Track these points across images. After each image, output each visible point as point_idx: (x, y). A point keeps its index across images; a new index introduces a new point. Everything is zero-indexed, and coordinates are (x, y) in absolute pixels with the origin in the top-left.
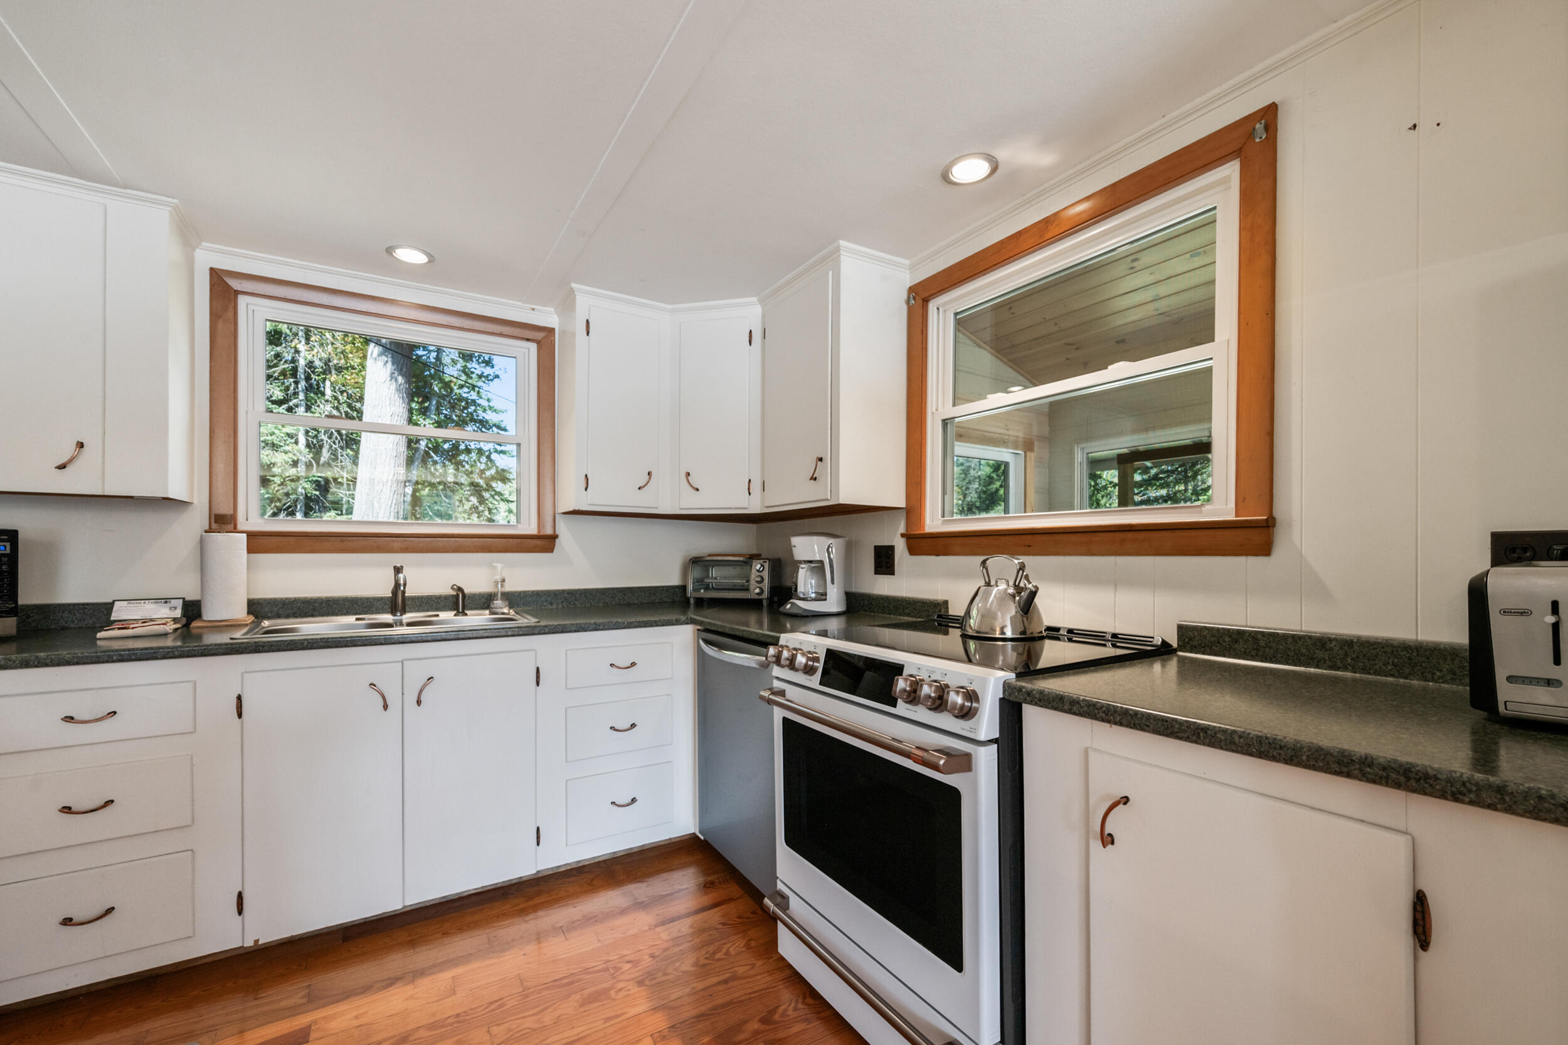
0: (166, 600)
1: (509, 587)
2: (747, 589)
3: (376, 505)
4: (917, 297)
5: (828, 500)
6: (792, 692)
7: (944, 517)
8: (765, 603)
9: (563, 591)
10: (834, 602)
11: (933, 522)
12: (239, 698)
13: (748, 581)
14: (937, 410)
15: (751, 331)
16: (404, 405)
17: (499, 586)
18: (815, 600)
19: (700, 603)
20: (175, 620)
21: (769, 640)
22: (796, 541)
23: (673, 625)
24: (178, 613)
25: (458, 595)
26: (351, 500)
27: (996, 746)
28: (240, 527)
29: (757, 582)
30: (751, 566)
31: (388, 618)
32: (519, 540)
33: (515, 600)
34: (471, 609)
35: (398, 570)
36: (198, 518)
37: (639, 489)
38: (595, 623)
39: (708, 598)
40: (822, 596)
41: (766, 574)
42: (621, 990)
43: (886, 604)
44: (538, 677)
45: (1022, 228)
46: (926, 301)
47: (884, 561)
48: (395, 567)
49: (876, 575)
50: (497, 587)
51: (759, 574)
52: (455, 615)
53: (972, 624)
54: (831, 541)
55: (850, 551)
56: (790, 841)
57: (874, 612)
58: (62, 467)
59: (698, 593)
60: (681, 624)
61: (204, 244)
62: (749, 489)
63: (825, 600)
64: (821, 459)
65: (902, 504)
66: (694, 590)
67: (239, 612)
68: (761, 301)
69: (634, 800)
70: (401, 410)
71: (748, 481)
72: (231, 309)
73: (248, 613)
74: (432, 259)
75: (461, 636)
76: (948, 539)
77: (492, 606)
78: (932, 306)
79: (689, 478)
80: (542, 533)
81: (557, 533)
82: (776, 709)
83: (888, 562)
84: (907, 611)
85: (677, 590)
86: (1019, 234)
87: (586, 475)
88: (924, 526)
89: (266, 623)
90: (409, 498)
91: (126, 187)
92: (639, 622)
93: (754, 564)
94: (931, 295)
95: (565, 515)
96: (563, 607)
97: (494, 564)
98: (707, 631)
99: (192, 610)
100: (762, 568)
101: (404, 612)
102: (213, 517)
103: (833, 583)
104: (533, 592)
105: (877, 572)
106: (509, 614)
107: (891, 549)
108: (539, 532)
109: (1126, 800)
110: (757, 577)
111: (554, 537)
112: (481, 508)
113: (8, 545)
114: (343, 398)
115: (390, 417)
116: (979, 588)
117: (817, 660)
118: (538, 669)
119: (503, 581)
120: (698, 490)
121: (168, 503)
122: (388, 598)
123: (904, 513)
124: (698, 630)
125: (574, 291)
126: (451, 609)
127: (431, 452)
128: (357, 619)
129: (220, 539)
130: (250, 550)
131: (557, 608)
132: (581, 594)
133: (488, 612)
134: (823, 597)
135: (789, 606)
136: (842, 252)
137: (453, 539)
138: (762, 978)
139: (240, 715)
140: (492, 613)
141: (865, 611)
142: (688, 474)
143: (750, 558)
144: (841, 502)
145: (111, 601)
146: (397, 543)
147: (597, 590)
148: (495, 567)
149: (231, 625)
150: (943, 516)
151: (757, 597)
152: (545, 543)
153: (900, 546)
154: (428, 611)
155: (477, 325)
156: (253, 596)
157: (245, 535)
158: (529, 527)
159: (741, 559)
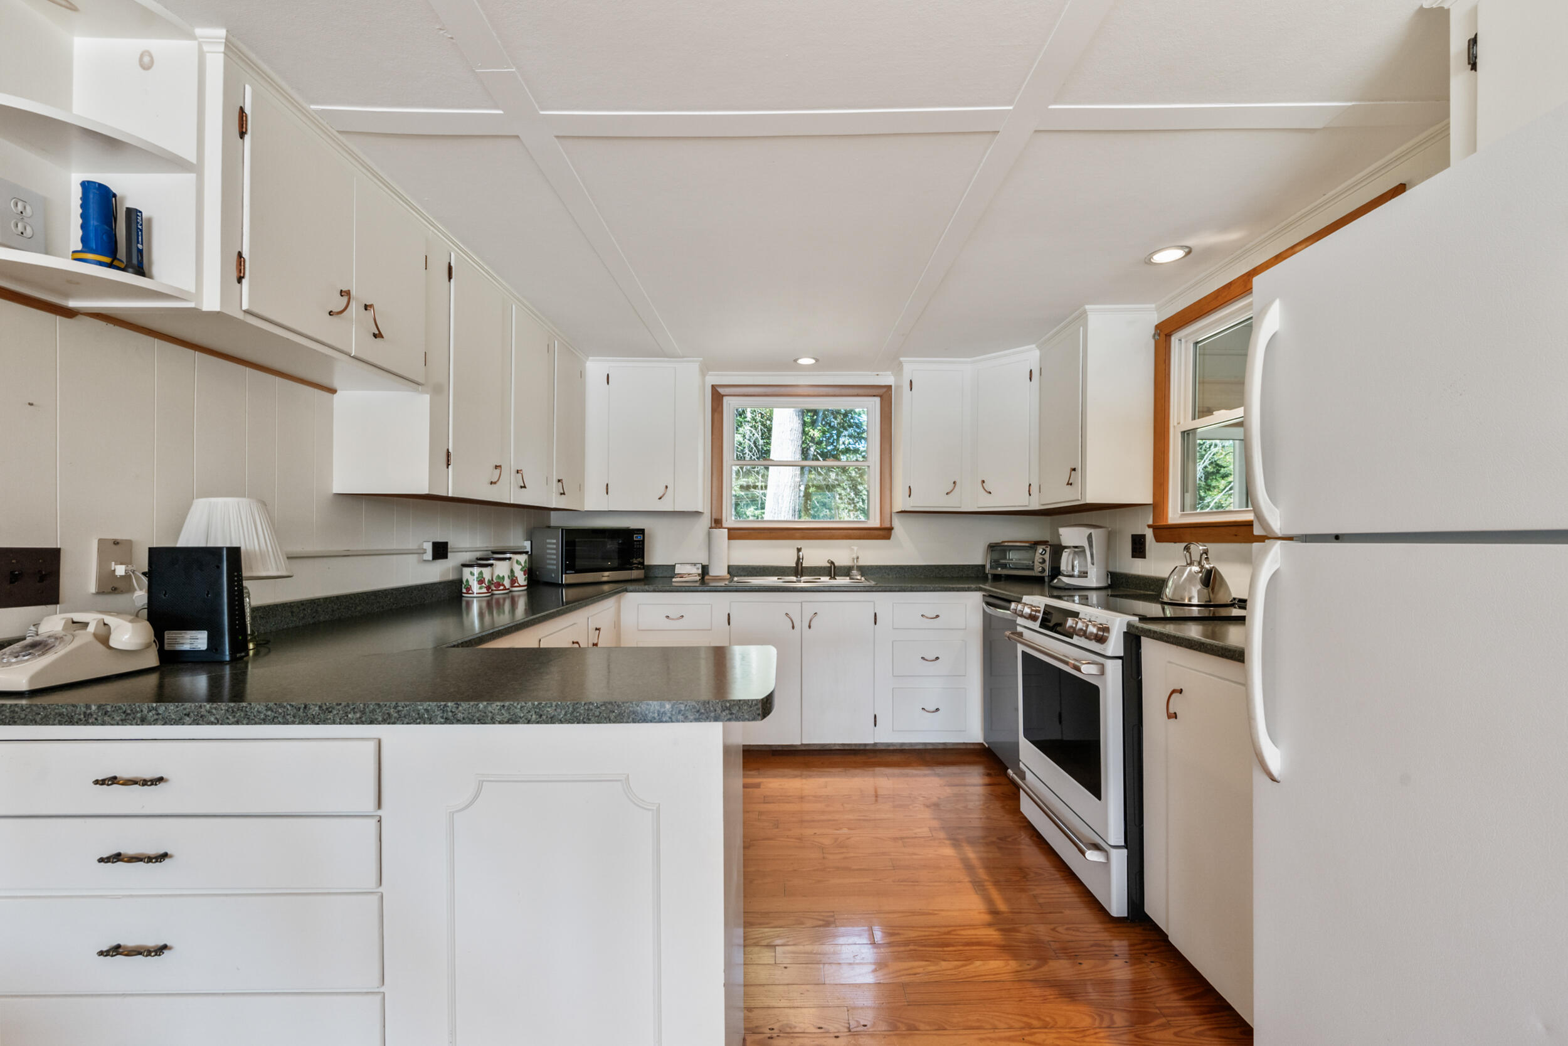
0: (695, 564)
1: (862, 563)
2: (1032, 569)
3: (780, 501)
4: (1162, 334)
5: (1079, 500)
6: (1027, 634)
7: (1184, 511)
8: (1046, 579)
9: (897, 566)
10: (1094, 579)
11: (1174, 515)
12: (729, 614)
13: (1033, 562)
14: (1179, 423)
15: (1031, 371)
16: (799, 421)
17: (855, 561)
18: (1079, 577)
19: (997, 578)
20: (699, 574)
21: (1012, 599)
22: (1062, 531)
23: (966, 591)
24: (700, 571)
25: (831, 566)
26: (763, 498)
27: (1120, 661)
28: (724, 526)
29: (1040, 563)
30: (1036, 550)
31: (794, 579)
32: (868, 531)
33: (864, 570)
34: (838, 576)
35: (799, 550)
36: (705, 521)
37: (947, 494)
38: (911, 587)
39: (1005, 575)
40: (1084, 575)
41: (1047, 557)
42: (916, 807)
43: (1138, 582)
44: (875, 619)
45: (1232, 280)
46: (1168, 336)
47: (1139, 548)
48: (797, 548)
49: (1134, 559)
50: (854, 561)
51: (1042, 556)
52: (830, 579)
53: (1167, 594)
54: (1092, 531)
55: (1111, 538)
56: (1025, 736)
57: (1130, 588)
58: (660, 498)
59: (995, 570)
60: (972, 591)
61: (710, 373)
62: (1029, 491)
63: (1086, 577)
64: (1074, 470)
65: (1150, 501)
66: (991, 567)
67: (724, 572)
68: (1039, 347)
69: (937, 710)
70: (797, 425)
71: (1028, 485)
72: (720, 406)
73: (728, 573)
74: (817, 360)
75: (832, 590)
76: (1181, 529)
77: (851, 574)
78: (1174, 339)
79: (984, 484)
80: (883, 526)
81: (893, 526)
82: (1019, 646)
83: (1141, 548)
84: (1152, 587)
85: (980, 568)
86: (1230, 284)
87: (910, 487)
88: (1167, 519)
89: (736, 579)
90: (802, 494)
91: (683, 357)
92: (941, 588)
93: (1038, 548)
94: (1173, 331)
95: (898, 514)
96: (897, 577)
97: (853, 547)
98: (990, 596)
99: (705, 569)
100: (1044, 552)
101: (802, 576)
102: (713, 520)
103: (1093, 564)
104: (877, 566)
105: (1133, 556)
106: (861, 579)
107: (1143, 536)
108: (881, 525)
109: (1181, 691)
110: (1040, 558)
111: (891, 529)
112: (856, 500)
113: (642, 536)
114: (758, 418)
115: (789, 432)
116: (1176, 567)
117: (1039, 611)
118: (875, 614)
119: (858, 558)
120: (990, 493)
121: (697, 514)
122: (794, 567)
123: (1151, 508)
124: (984, 595)
125: (901, 363)
126: (828, 576)
127: (818, 456)
128: (778, 579)
129: (716, 531)
130: (729, 538)
131: (893, 577)
132: (908, 569)
133: (848, 578)
134: (1086, 575)
135: (1055, 581)
136: (1088, 313)
137: (829, 531)
138: (1006, 821)
139: (729, 624)
140: (851, 579)
141: (1123, 587)
142: (983, 482)
143: (1034, 544)
144: (1088, 502)
145: (674, 564)
146: (798, 534)
147: (920, 566)
148: (853, 549)
149: (720, 579)
150: (1183, 509)
151: (1040, 574)
152: (885, 533)
153: (1149, 534)
154: (814, 576)
155: (844, 391)
156: (731, 564)
157: (726, 530)
158: (875, 522)
159: (1027, 544)
